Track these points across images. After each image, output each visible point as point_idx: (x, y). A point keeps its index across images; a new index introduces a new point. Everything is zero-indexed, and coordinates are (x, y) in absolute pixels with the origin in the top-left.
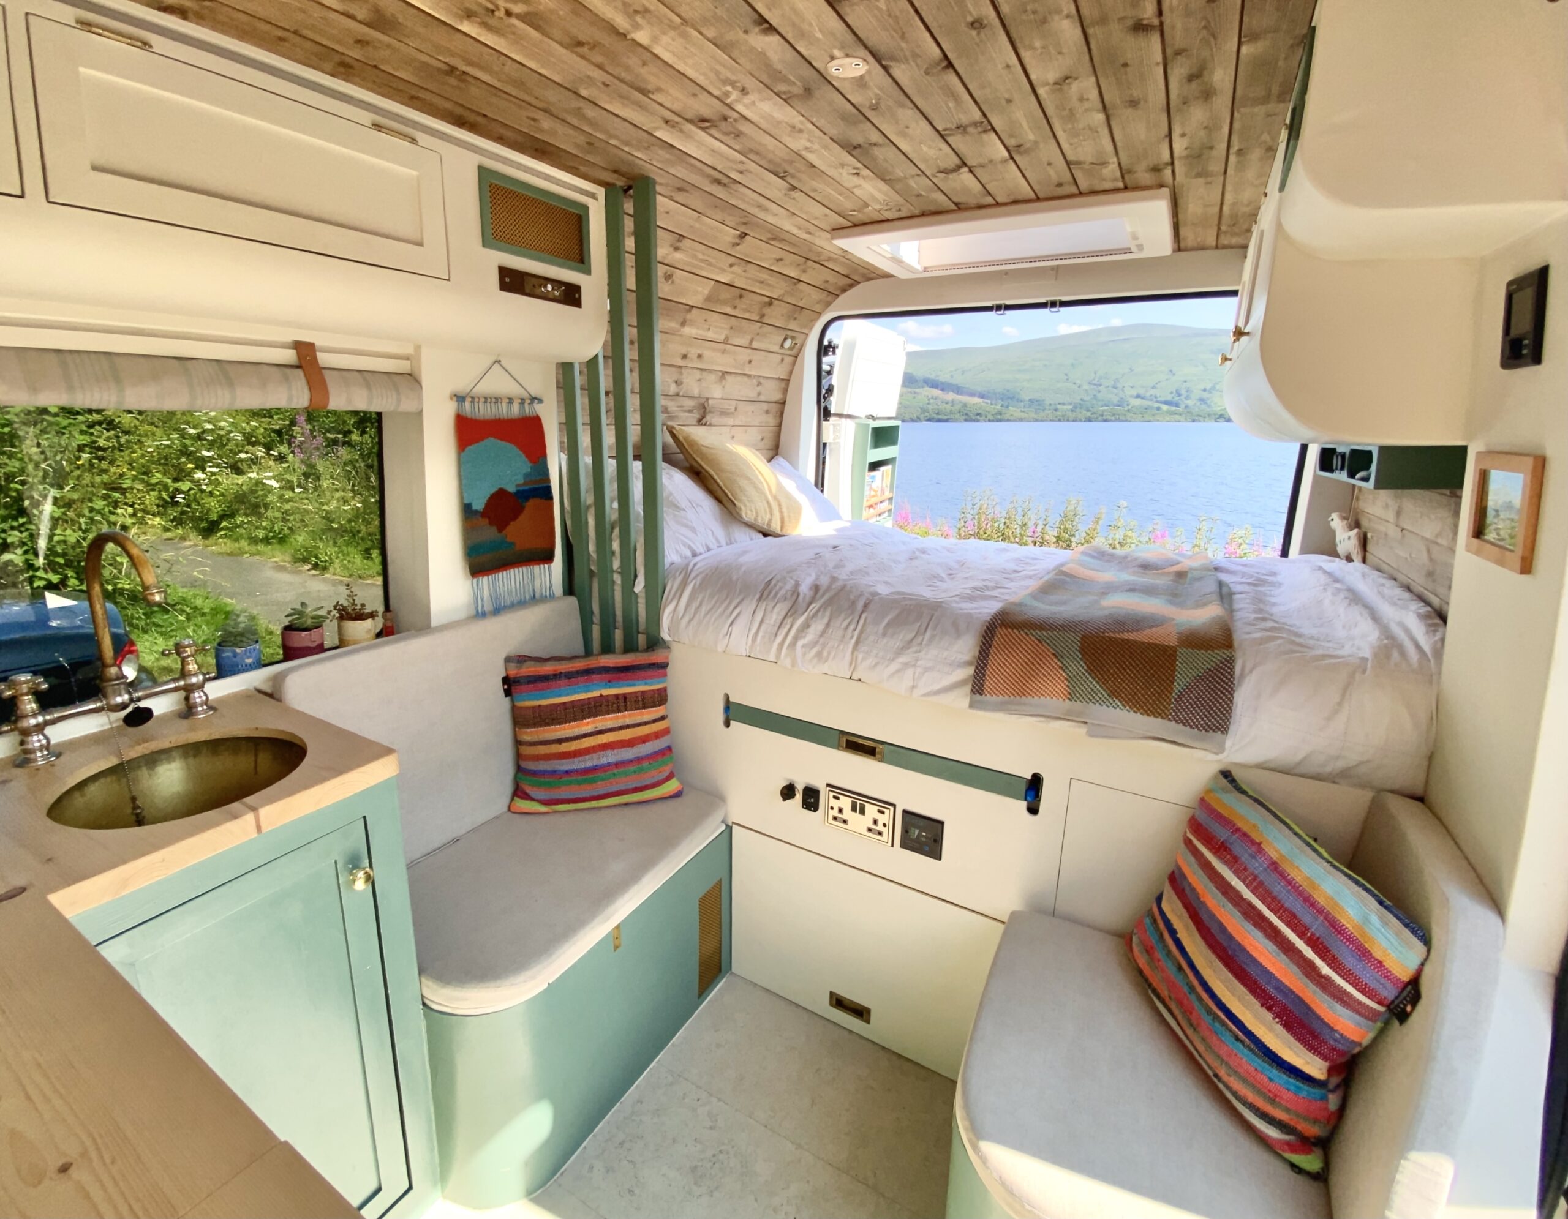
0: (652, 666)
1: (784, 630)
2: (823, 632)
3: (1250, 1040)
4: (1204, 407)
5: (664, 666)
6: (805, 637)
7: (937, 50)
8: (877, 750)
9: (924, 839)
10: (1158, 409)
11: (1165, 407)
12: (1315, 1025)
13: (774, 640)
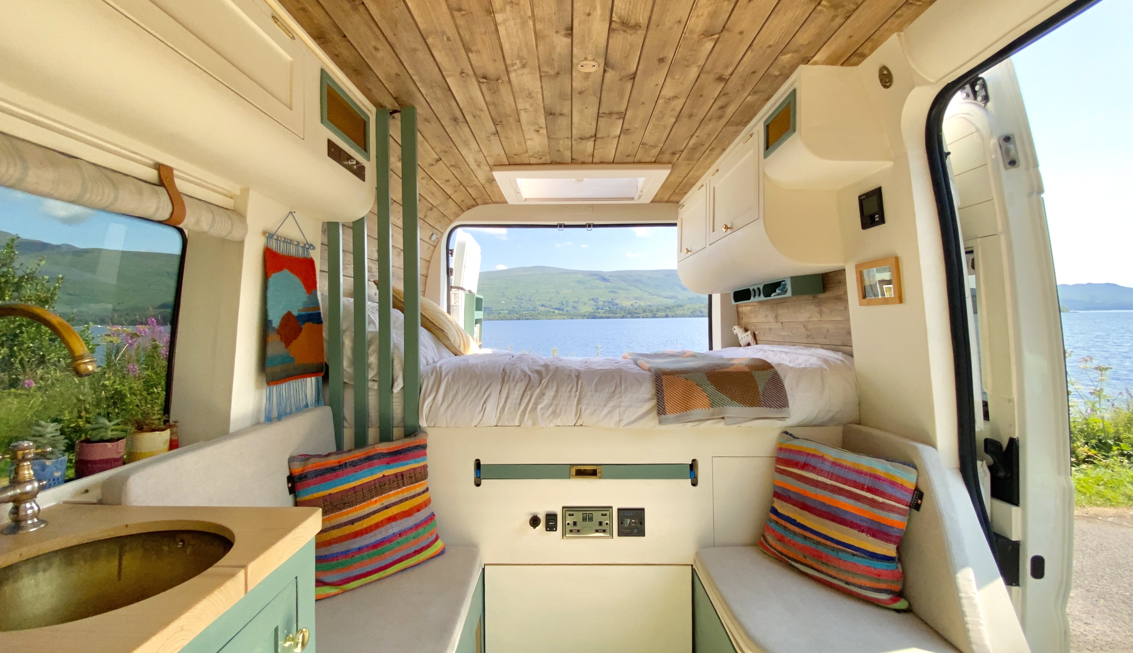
0: (417, 447)
1: (525, 401)
2: (555, 397)
3: (860, 552)
4: (575, 311)
5: (424, 447)
6: (543, 402)
7: (635, 69)
8: (598, 471)
9: (634, 525)
10: (554, 312)
11: (557, 312)
12: (885, 530)
13: (519, 409)
